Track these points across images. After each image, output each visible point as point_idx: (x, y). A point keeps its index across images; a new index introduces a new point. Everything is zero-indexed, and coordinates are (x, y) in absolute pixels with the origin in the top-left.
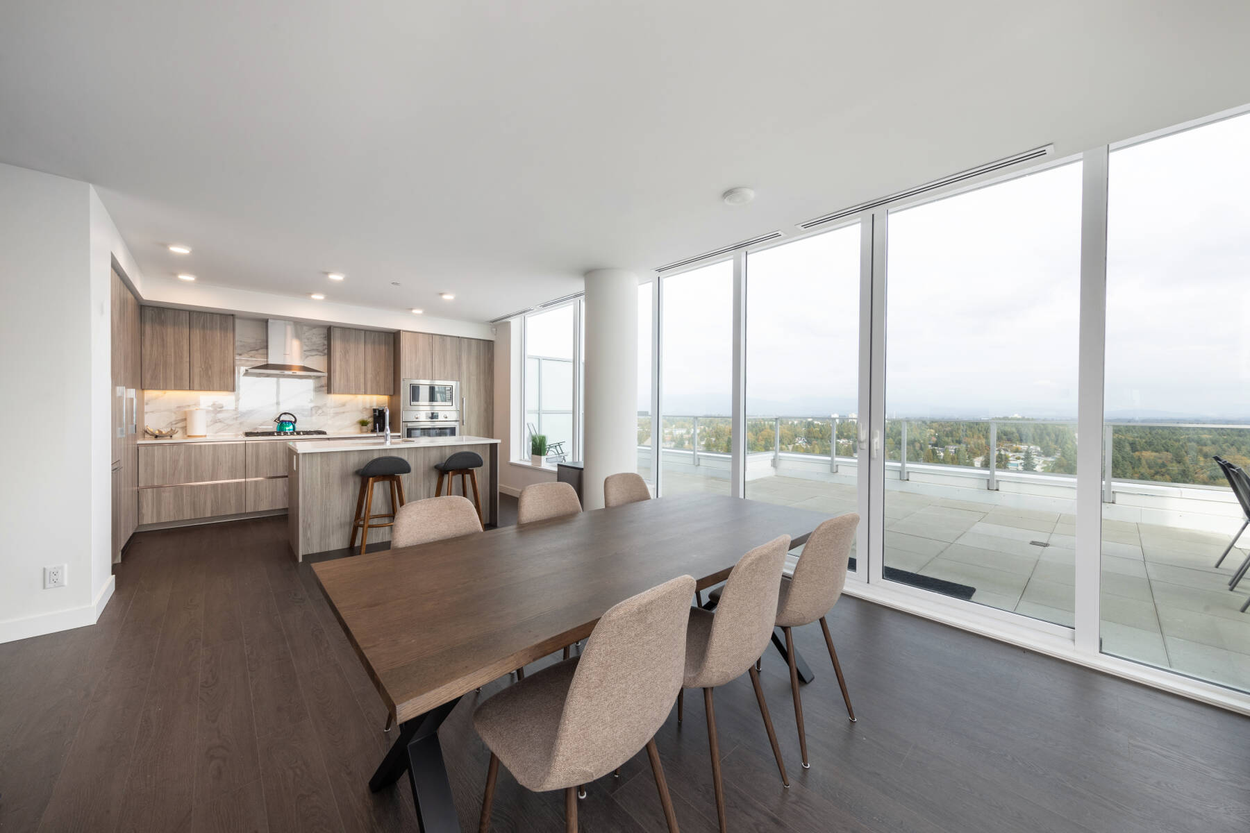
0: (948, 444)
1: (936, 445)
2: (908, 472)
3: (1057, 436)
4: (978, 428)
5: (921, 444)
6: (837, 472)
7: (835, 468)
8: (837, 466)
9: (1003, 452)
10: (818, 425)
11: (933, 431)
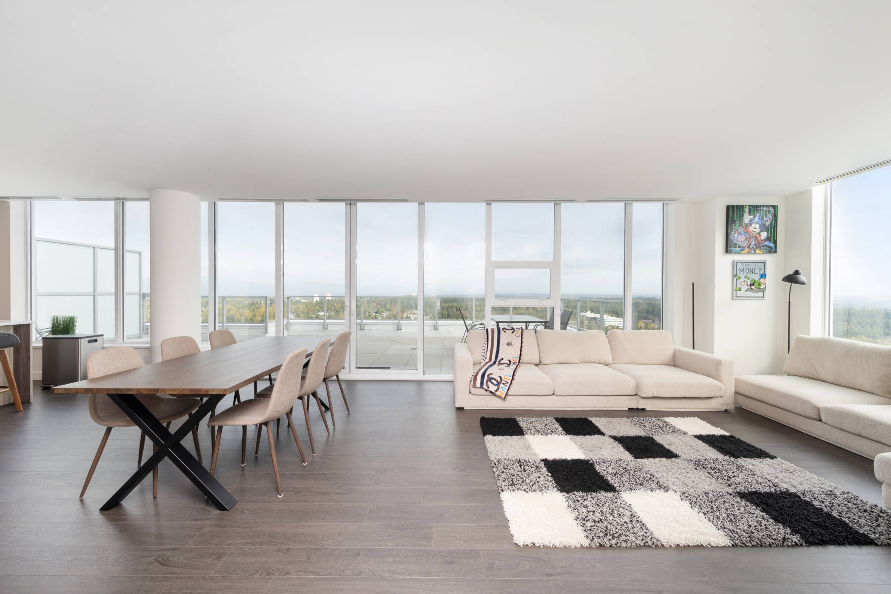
0: (383, 312)
1: (377, 313)
2: (364, 325)
3: (430, 305)
4: (393, 300)
5: (369, 312)
6: (327, 328)
7: (326, 326)
8: (327, 325)
9: (408, 315)
10: (304, 302)
11: (375, 304)
